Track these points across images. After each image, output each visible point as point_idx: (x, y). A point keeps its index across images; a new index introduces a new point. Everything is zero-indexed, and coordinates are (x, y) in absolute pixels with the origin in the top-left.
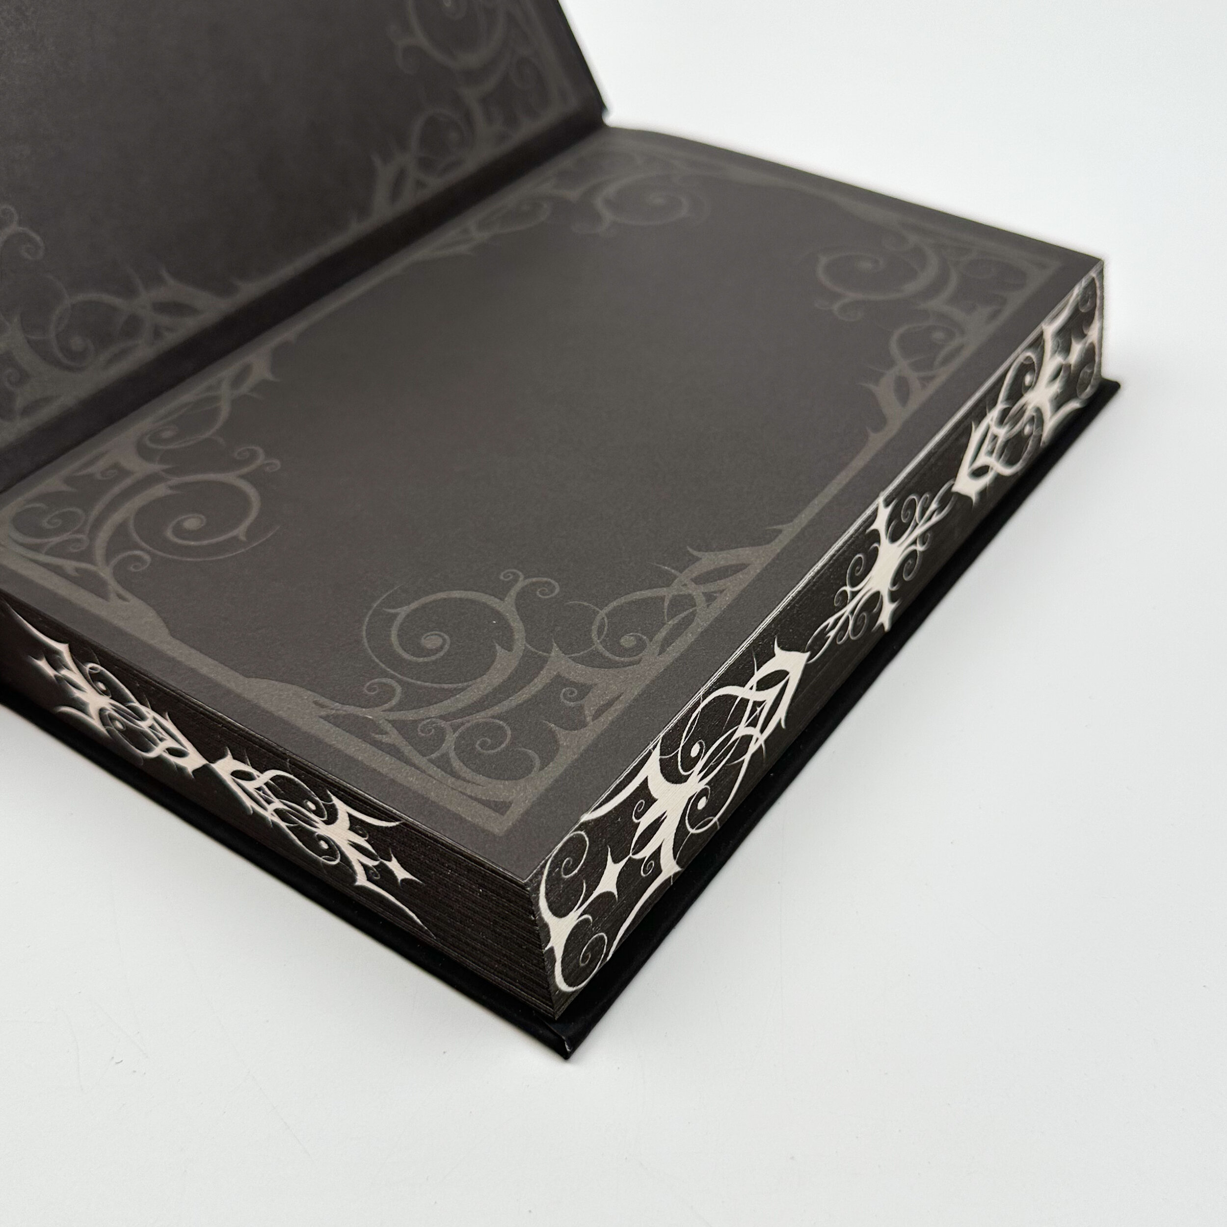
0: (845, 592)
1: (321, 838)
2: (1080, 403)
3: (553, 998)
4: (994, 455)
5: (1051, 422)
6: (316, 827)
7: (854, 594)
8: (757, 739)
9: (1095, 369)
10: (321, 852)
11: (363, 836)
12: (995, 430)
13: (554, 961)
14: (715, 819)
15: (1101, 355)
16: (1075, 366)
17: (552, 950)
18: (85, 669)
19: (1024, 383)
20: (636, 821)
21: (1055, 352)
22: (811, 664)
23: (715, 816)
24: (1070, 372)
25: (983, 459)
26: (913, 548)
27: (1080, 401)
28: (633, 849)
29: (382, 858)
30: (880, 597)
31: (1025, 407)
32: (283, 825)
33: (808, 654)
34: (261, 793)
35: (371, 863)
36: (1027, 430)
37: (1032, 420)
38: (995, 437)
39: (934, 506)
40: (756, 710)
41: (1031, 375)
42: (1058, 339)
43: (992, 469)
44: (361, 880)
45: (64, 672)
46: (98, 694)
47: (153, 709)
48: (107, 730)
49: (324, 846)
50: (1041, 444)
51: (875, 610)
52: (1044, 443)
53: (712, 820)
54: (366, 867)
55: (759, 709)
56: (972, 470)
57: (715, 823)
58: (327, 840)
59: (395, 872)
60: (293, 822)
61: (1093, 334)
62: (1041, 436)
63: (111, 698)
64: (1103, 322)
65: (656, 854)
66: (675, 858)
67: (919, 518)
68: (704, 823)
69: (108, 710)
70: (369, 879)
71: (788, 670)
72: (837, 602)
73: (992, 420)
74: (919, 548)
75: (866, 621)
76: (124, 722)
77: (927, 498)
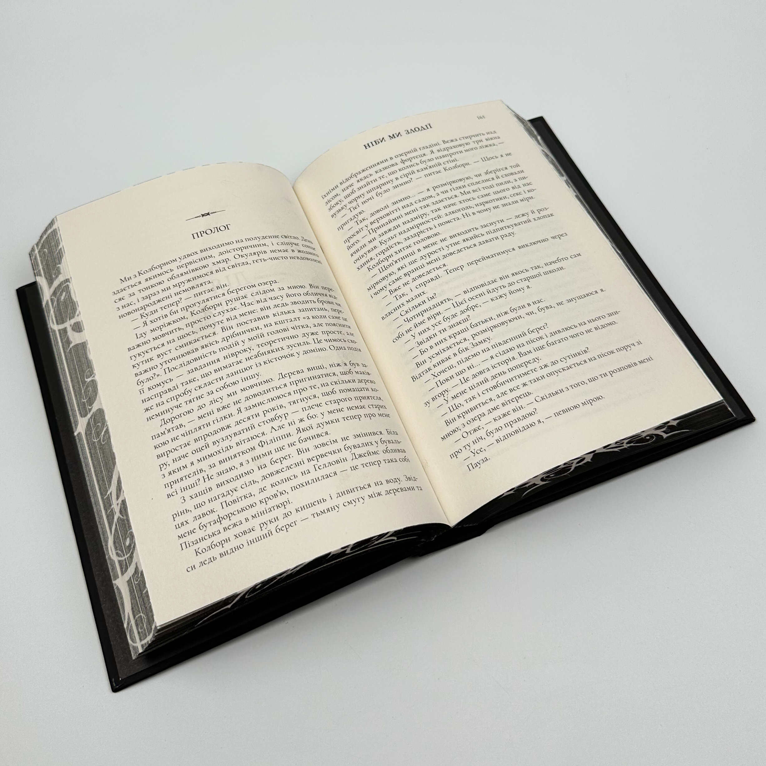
1: (645, 437)
10: (648, 440)
32: (632, 444)
35: (664, 429)
44: (665, 436)
49: (648, 438)
54: (664, 432)
58: (648, 436)
60: (633, 441)
70: (667, 433)
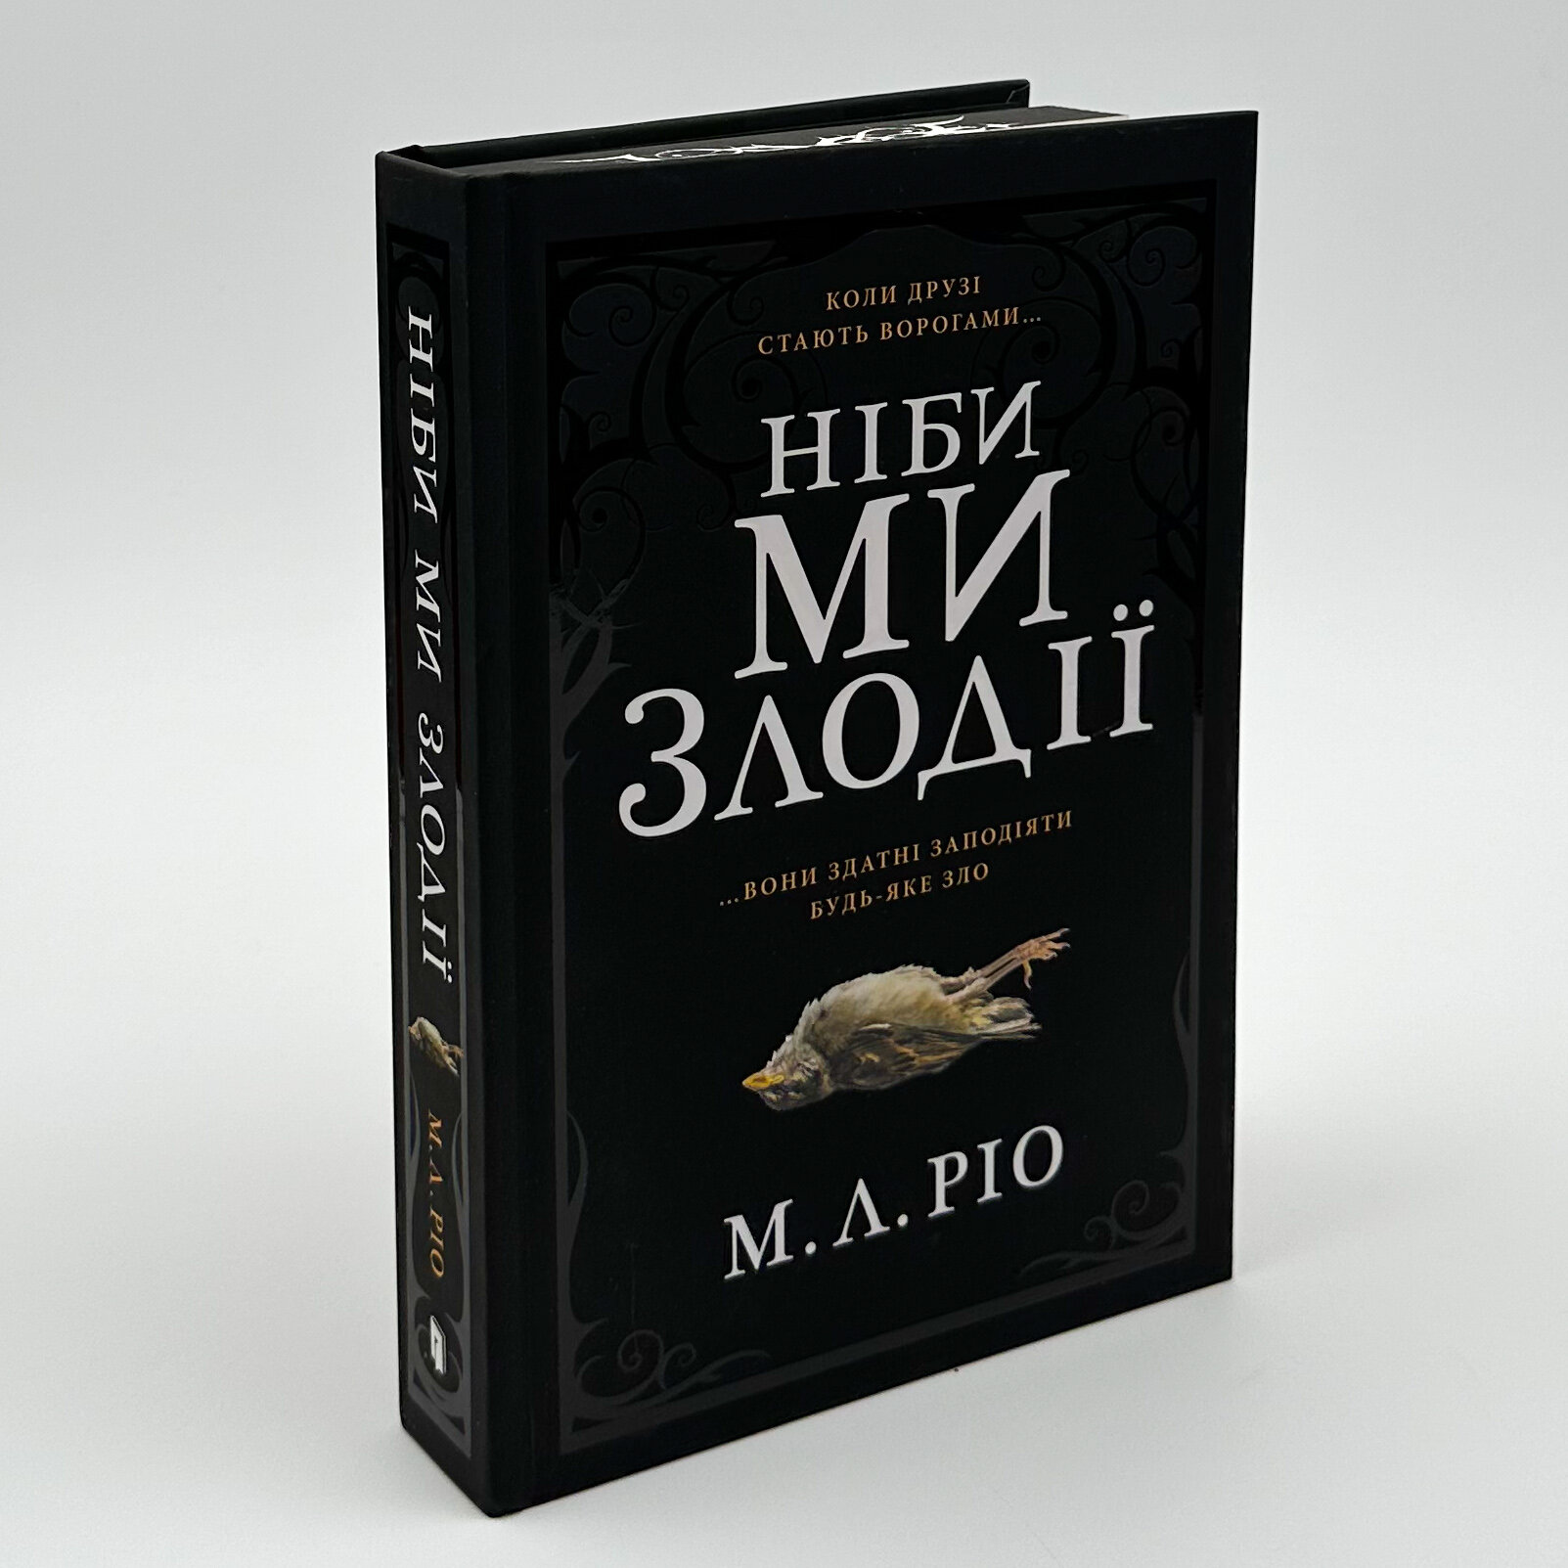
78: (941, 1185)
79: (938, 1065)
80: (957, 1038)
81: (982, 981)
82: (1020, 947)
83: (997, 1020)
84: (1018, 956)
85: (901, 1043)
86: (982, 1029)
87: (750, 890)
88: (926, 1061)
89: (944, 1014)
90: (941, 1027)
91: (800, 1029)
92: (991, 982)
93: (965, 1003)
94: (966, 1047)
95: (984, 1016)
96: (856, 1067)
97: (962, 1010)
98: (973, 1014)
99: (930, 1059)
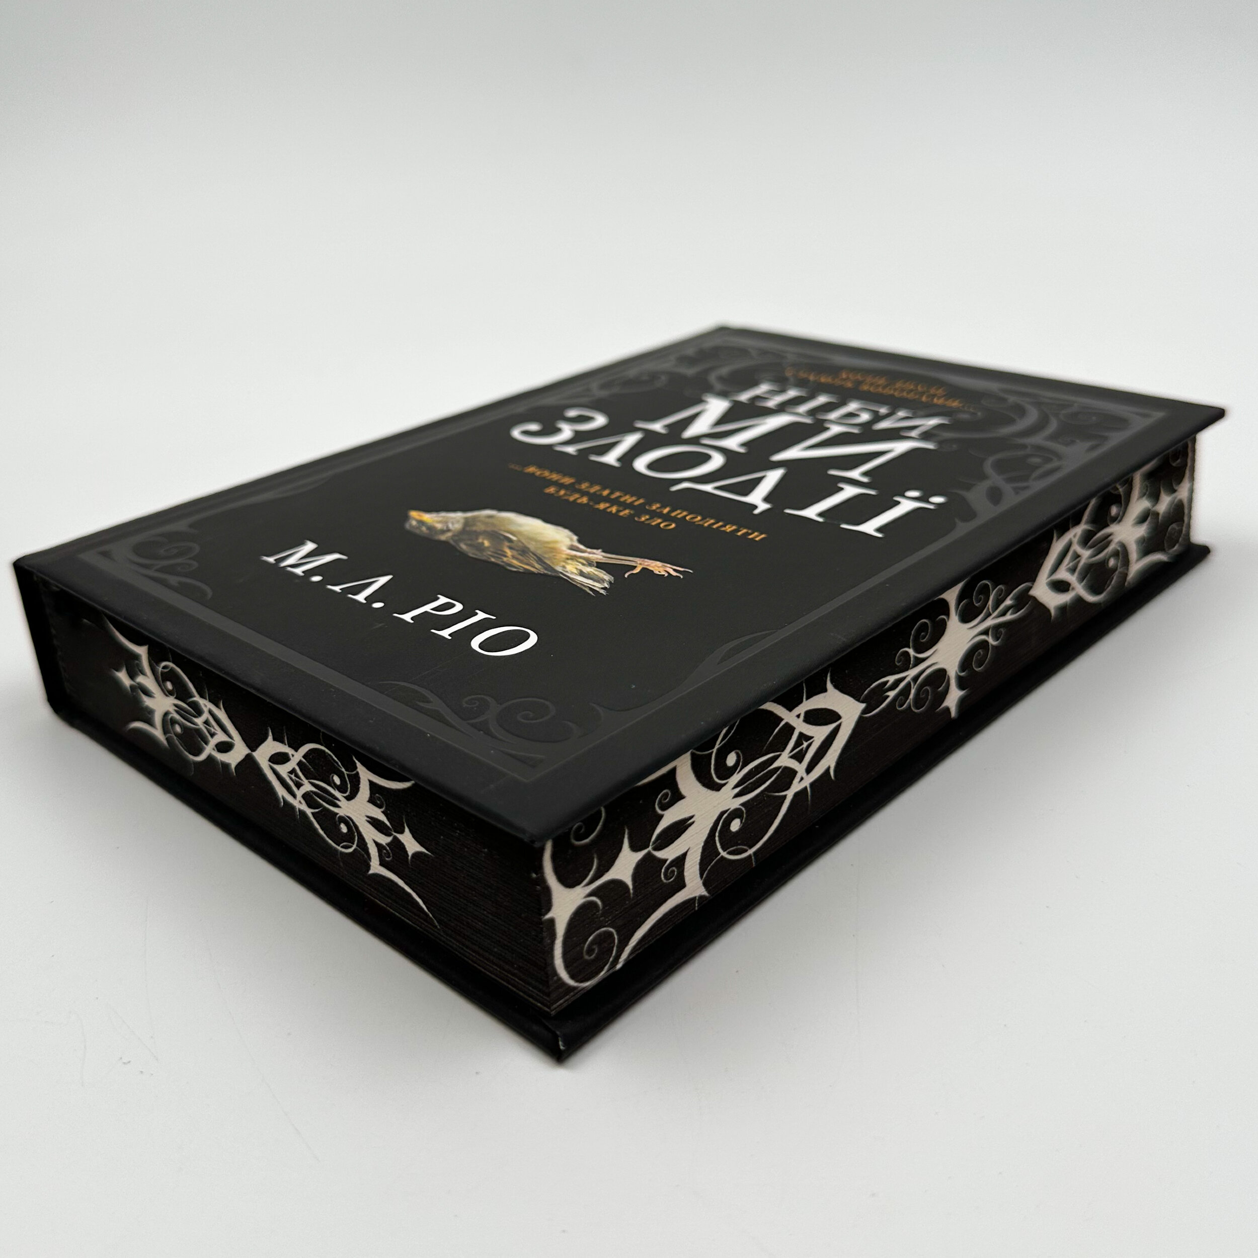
0: (907, 653)
1: (342, 819)
2: (1168, 558)
3: (550, 982)
4: (1076, 574)
5: (1137, 566)
6: (338, 806)
7: (919, 661)
8: (802, 779)
9: (1184, 529)
10: (340, 839)
11: (379, 807)
12: (1076, 548)
13: (553, 936)
14: (751, 852)
15: (1190, 517)
16: (1163, 517)
17: (552, 921)
18: (158, 669)
19: (1110, 513)
20: (660, 812)
21: (1144, 494)
22: (866, 718)
23: (751, 847)
24: (1158, 522)
25: (1063, 574)
26: (984, 637)
27: (1169, 556)
28: (654, 843)
29: (395, 832)
30: (947, 676)
31: (1110, 538)
32: (308, 811)
33: (863, 706)
34: (293, 776)
35: (385, 840)
36: (1112, 562)
37: (1116, 554)
38: (1077, 556)
39: (1008, 602)
40: (803, 744)
41: (1117, 507)
42: (1147, 483)
43: (1073, 589)
44: (375, 866)
45: (140, 679)
46: (165, 696)
47: (210, 701)
48: (167, 739)
49: (344, 829)
50: (1126, 584)
51: (941, 689)
52: (1129, 583)
53: (746, 851)
54: (380, 848)
55: (805, 744)
56: (1051, 580)
57: (750, 856)
58: (347, 822)
59: (406, 847)
60: (319, 806)
61: (1182, 493)
62: (1126, 575)
63: (176, 698)
64: (1193, 484)
65: (680, 861)
66: (701, 876)
67: (992, 608)
68: (737, 850)
69: (171, 713)
70: (382, 863)
71: (841, 713)
72: (899, 662)
73: (1075, 536)
74: (991, 641)
75: (929, 697)
76: (183, 723)
77: (1002, 590)
78: (428, 608)
79: (515, 568)
80: (544, 565)
81: (601, 557)
82: (646, 560)
83: (582, 574)
84: (639, 562)
85: (511, 548)
86: (567, 572)
87: (531, 469)
88: (512, 562)
89: (554, 554)
90: (545, 558)
91: (469, 514)
92: (604, 560)
93: (573, 558)
94: (543, 571)
95: (577, 569)
96: (471, 540)
97: (568, 559)
98: (570, 564)
99: (515, 562)
